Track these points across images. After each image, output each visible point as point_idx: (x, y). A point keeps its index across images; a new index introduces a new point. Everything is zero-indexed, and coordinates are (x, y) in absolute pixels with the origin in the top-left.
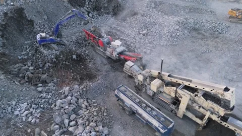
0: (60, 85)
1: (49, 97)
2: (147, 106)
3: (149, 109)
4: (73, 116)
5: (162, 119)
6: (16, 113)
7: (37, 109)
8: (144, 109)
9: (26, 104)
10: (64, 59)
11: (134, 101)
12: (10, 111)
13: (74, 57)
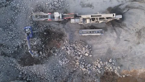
0: (58, 47)
1: (62, 53)
2: (93, 31)
3: (94, 32)
4: (76, 51)
5: (100, 32)
6: (61, 65)
7: (64, 59)
8: (93, 33)
9: (60, 61)
10: (44, 38)
11: (88, 33)
12: (59, 66)
13: (45, 33)
